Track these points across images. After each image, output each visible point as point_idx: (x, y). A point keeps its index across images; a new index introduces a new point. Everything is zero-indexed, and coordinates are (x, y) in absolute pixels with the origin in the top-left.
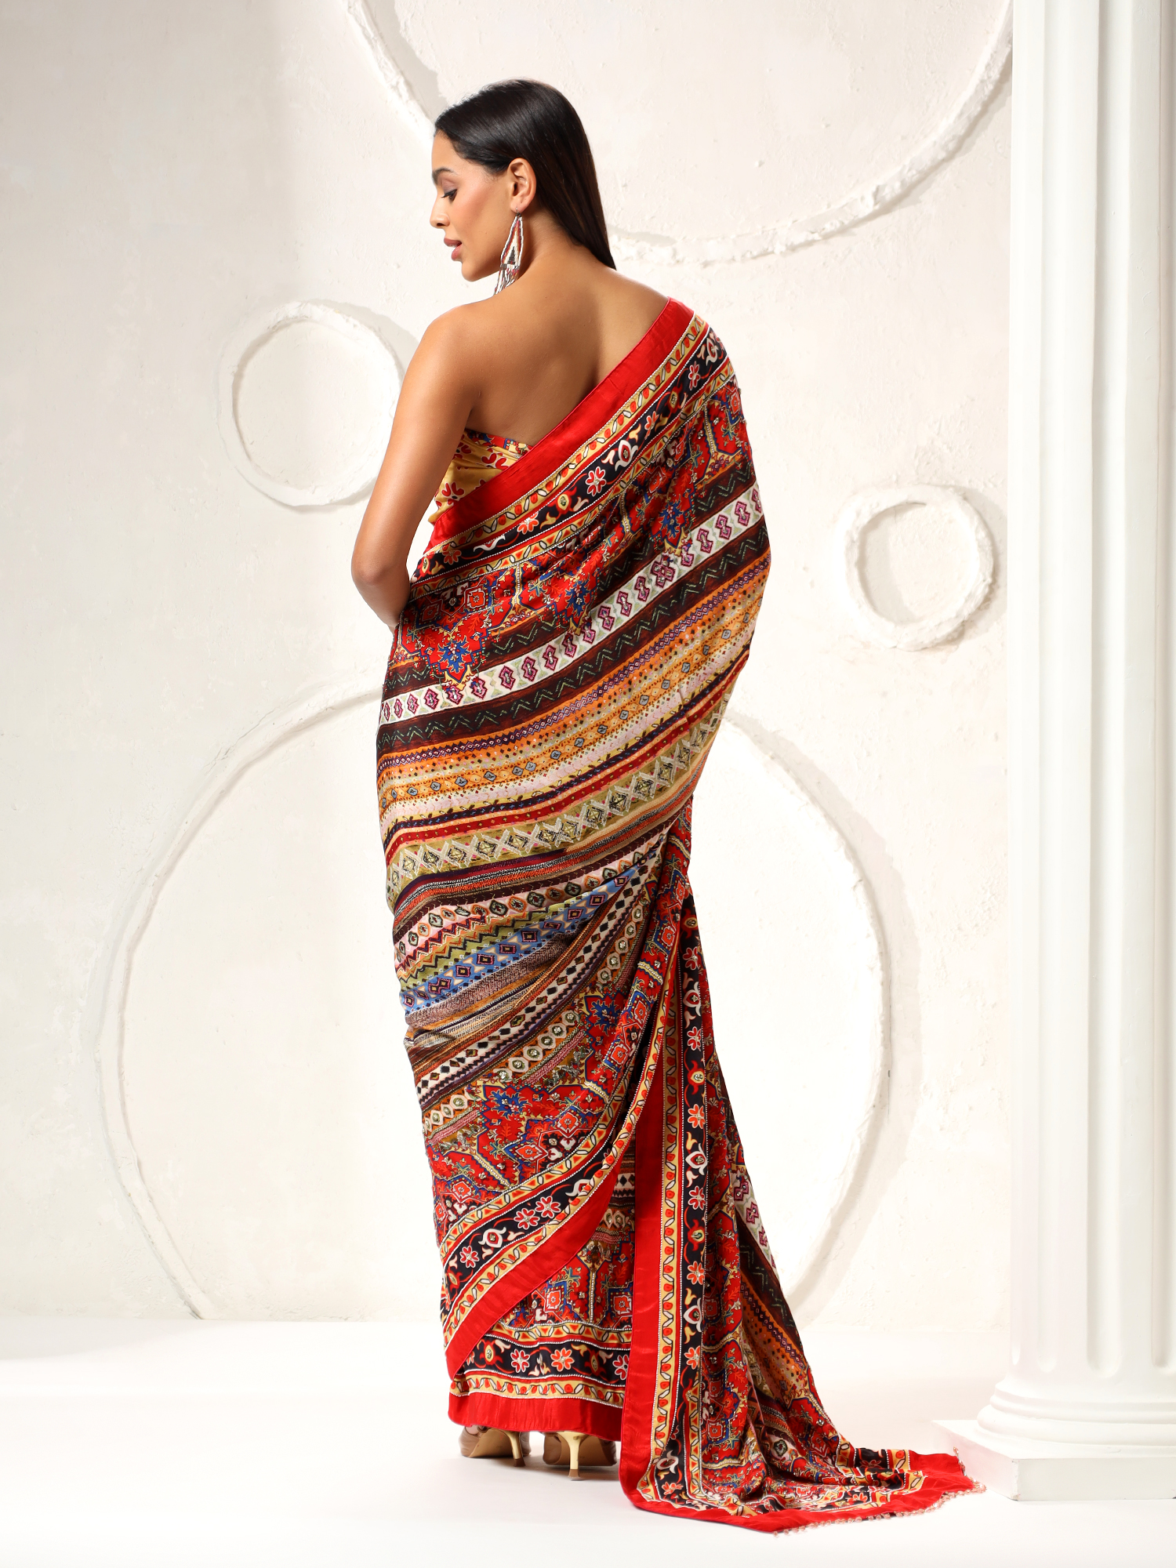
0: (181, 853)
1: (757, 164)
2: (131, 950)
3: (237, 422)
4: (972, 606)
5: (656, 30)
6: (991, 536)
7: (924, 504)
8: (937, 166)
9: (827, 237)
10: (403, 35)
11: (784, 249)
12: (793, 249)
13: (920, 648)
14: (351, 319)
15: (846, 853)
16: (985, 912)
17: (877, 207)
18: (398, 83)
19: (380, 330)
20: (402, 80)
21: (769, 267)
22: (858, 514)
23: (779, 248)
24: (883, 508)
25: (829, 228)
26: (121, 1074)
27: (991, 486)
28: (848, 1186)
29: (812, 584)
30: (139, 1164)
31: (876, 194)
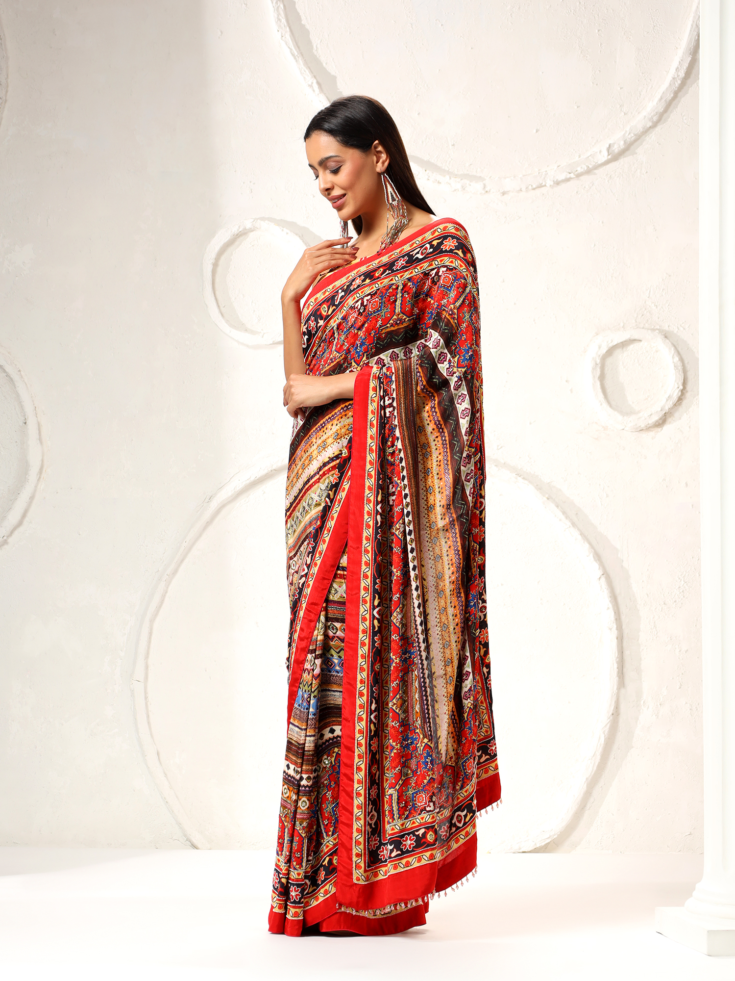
0: (182, 561)
1: (535, 131)
2: (152, 621)
3: (215, 294)
4: (670, 404)
5: (472, 48)
6: (682, 360)
7: (640, 341)
8: (646, 131)
9: (578, 176)
10: (315, 53)
11: (552, 183)
12: (558, 183)
13: (639, 430)
14: (284, 229)
15: (594, 557)
16: (680, 593)
17: (610, 157)
18: (312, 83)
19: (302, 236)
20: (315, 81)
21: (543, 194)
22: (600, 347)
23: (549, 183)
24: (615, 343)
25: (580, 170)
26: (146, 698)
27: (682, 329)
28: (597, 764)
29: (571, 390)
30: (158, 754)
31: (608, 149)
